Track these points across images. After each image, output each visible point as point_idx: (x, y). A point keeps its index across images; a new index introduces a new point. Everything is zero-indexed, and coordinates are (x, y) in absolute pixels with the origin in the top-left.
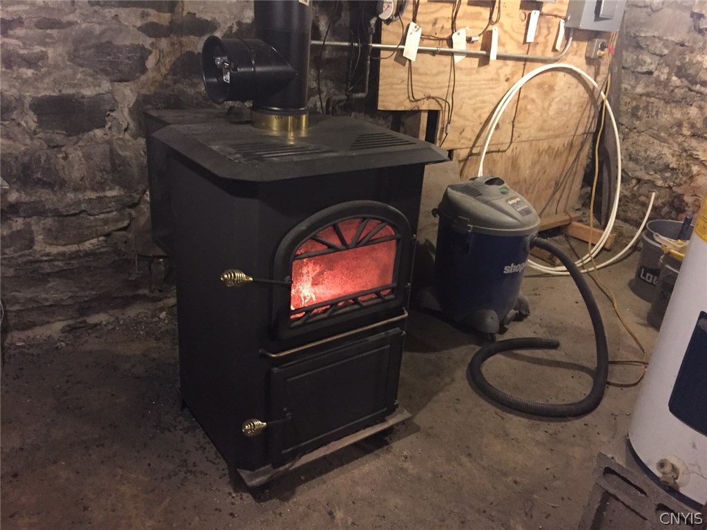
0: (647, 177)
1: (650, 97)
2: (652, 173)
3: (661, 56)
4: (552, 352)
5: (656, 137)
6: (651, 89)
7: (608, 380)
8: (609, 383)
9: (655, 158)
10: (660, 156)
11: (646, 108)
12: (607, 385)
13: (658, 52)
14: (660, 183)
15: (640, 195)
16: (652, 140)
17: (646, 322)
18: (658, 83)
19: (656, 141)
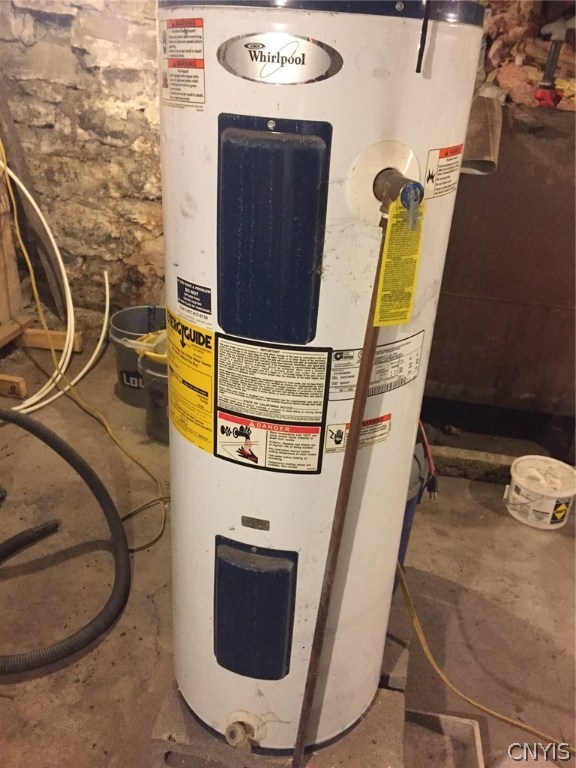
0: (92, 253)
1: (61, 156)
2: (95, 246)
3: (56, 104)
4: (52, 539)
5: (85, 204)
6: (59, 146)
7: (130, 548)
8: (132, 551)
9: (93, 229)
10: (97, 226)
11: (61, 170)
12: (131, 555)
13: (50, 99)
14: (108, 257)
15: (92, 275)
16: (82, 208)
17: (147, 438)
18: (64, 138)
19: (86, 209)
